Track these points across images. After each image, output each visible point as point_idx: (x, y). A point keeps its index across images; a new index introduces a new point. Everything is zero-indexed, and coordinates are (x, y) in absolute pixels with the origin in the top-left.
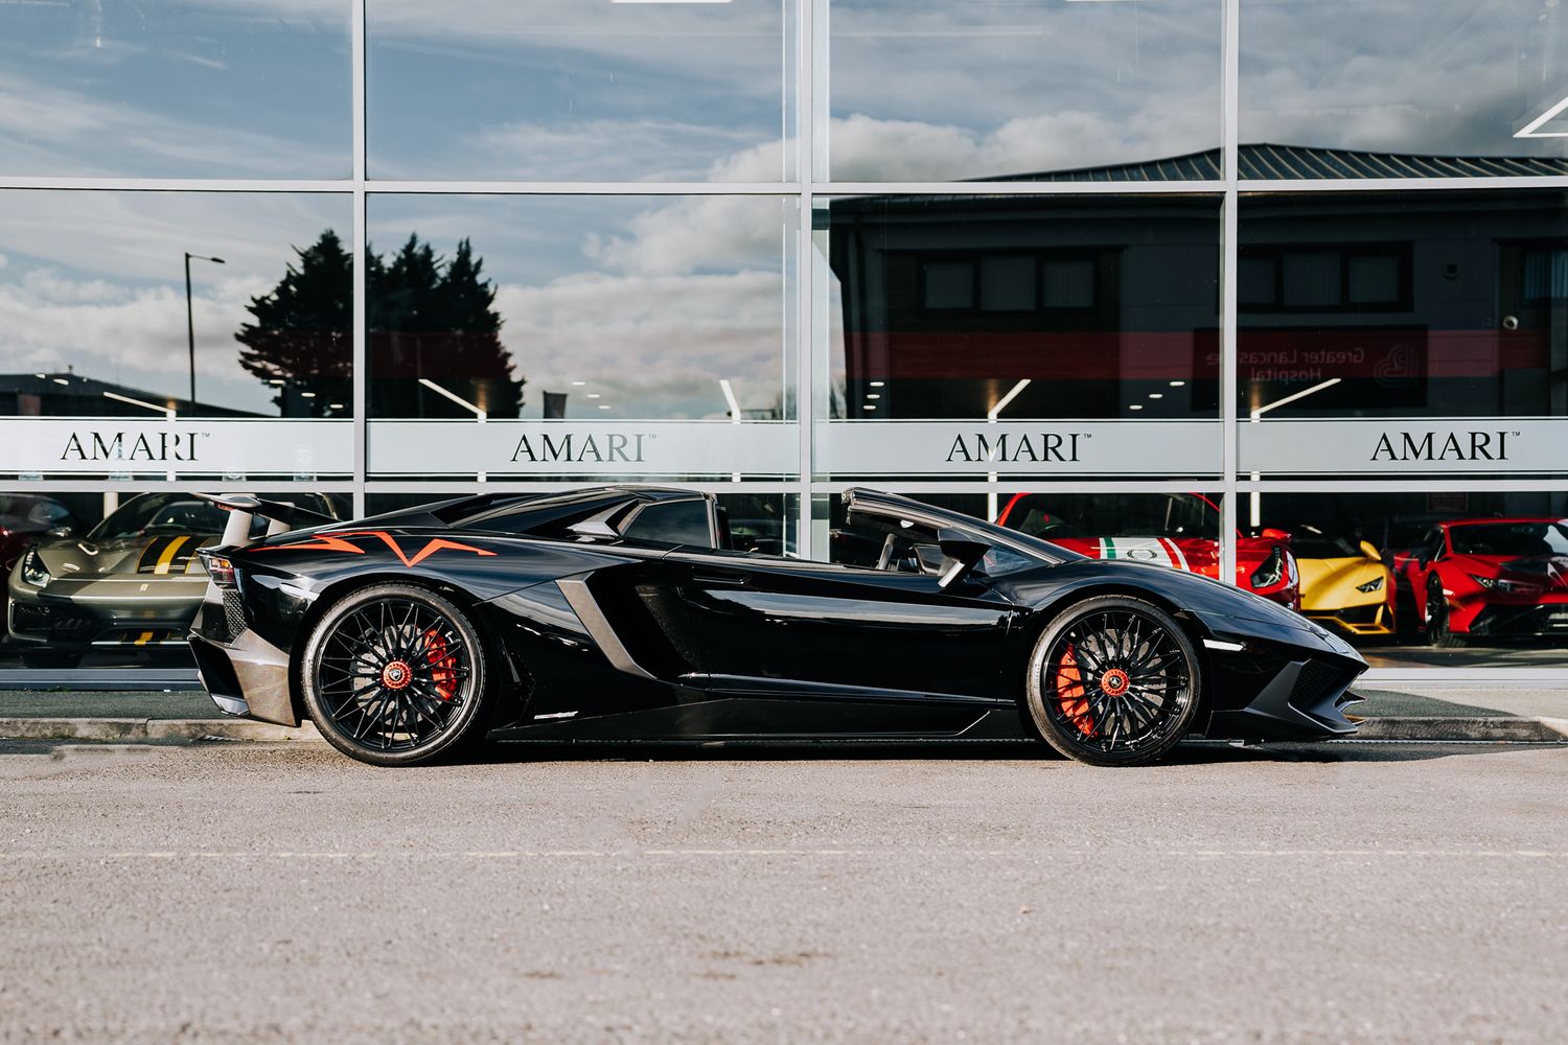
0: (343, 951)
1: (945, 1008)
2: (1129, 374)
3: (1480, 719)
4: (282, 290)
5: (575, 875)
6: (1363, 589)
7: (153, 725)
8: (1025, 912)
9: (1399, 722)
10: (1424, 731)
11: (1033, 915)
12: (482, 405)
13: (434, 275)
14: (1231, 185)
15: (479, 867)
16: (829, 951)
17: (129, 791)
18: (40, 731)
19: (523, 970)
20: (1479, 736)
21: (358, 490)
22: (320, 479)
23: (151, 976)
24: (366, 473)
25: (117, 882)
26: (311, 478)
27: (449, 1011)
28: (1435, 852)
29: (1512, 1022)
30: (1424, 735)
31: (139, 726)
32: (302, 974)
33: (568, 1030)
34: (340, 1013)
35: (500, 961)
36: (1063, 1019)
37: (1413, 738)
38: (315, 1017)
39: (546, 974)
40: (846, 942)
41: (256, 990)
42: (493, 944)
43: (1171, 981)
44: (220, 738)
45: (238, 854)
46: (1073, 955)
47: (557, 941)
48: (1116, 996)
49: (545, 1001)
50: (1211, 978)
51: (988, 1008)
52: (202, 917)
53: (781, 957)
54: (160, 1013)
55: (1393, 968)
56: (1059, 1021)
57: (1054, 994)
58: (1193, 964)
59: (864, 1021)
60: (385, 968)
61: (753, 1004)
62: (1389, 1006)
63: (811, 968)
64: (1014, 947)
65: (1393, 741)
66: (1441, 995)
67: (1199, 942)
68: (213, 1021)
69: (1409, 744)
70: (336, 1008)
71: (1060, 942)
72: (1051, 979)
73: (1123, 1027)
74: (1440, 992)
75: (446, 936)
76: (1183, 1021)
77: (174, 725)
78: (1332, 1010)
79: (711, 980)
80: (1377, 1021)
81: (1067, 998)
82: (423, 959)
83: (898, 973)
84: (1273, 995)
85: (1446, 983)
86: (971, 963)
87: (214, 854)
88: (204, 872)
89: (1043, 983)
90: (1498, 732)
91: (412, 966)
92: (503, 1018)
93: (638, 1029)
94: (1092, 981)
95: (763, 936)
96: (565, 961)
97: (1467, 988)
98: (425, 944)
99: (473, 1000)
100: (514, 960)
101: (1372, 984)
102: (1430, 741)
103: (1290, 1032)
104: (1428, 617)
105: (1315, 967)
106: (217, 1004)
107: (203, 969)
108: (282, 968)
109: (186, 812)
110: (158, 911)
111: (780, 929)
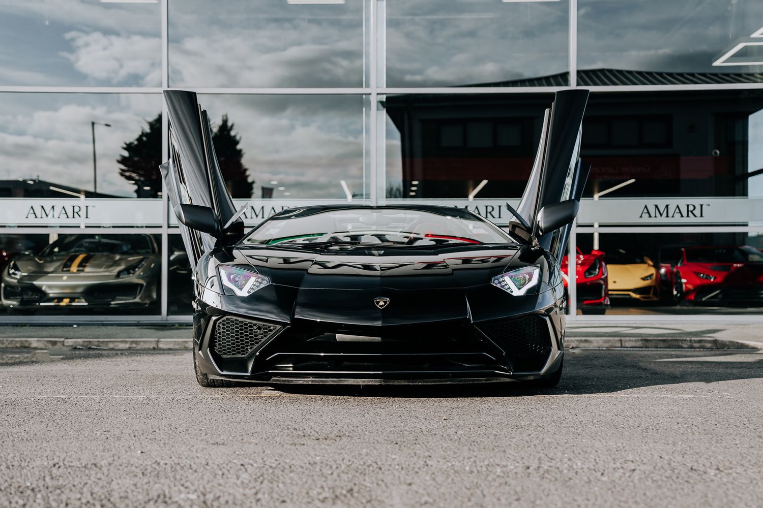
0: (132, 435)
1: (393, 457)
3: (688, 339)
5: (246, 405)
6: (644, 279)
7: (68, 342)
8: (445, 420)
9: (650, 340)
10: (661, 344)
11: (448, 421)
14: (573, 87)
15: (204, 402)
16: (351, 434)
17: (52, 370)
18: (15, 344)
19: (211, 442)
20: (687, 347)
21: (165, 233)
22: (147, 227)
23: (45, 444)
24: (168, 224)
25: (38, 407)
26: (142, 227)
27: (173, 457)
28: (643, 395)
29: (644, 462)
30: (662, 346)
31: (60, 342)
32: (112, 443)
33: (224, 465)
34: (125, 458)
35: (202, 438)
36: (444, 461)
37: (657, 347)
38: (114, 460)
39: (221, 443)
40: (360, 431)
41: (90, 449)
42: (201, 432)
43: (498, 446)
44: (98, 348)
45: (96, 396)
46: (460, 436)
47: (230, 430)
48: (471, 452)
49: (217, 454)
50: (517, 445)
51: (412, 457)
52: (73, 421)
53: (328, 437)
54: (45, 459)
55: (601, 441)
56: (442, 461)
57: (444, 451)
58: (511, 440)
59: (356, 461)
60: (150, 441)
61: (309, 455)
62: (592, 456)
63: (340, 441)
64: (434, 433)
65: (647, 349)
66: (617, 452)
67: (518, 431)
68: (68, 462)
69: (654, 350)
70: (124, 457)
71: (456, 431)
72: (445, 445)
73: (470, 463)
74: (617, 451)
75: (181, 428)
76: (497, 461)
77: (77, 342)
78: (566, 458)
79: (293, 445)
80: (585, 462)
81: (449, 452)
82: (168, 437)
83: (378, 443)
84: (542, 452)
85: (621, 447)
86: (412, 439)
87: (84, 396)
88: (78, 403)
89: (440, 447)
90: (696, 345)
91: (162, 440)
92: (197, 460)
93: (255, 465)
94: (463, 446)
95: (323, 428)
96: (231, 438)
97: (630, 449)
98: (170, 432)
99: (185, 453)
100: (208, 438)
101: (588, 447)
102: (665, 349)
103: (543, 465)
104: (675, 293)
105: (566, 441)
106: (72, 455)
107: (68, 441)
108: (104, 441)
109: (75, 378)
110: (54, 419)
111: (332, 426)
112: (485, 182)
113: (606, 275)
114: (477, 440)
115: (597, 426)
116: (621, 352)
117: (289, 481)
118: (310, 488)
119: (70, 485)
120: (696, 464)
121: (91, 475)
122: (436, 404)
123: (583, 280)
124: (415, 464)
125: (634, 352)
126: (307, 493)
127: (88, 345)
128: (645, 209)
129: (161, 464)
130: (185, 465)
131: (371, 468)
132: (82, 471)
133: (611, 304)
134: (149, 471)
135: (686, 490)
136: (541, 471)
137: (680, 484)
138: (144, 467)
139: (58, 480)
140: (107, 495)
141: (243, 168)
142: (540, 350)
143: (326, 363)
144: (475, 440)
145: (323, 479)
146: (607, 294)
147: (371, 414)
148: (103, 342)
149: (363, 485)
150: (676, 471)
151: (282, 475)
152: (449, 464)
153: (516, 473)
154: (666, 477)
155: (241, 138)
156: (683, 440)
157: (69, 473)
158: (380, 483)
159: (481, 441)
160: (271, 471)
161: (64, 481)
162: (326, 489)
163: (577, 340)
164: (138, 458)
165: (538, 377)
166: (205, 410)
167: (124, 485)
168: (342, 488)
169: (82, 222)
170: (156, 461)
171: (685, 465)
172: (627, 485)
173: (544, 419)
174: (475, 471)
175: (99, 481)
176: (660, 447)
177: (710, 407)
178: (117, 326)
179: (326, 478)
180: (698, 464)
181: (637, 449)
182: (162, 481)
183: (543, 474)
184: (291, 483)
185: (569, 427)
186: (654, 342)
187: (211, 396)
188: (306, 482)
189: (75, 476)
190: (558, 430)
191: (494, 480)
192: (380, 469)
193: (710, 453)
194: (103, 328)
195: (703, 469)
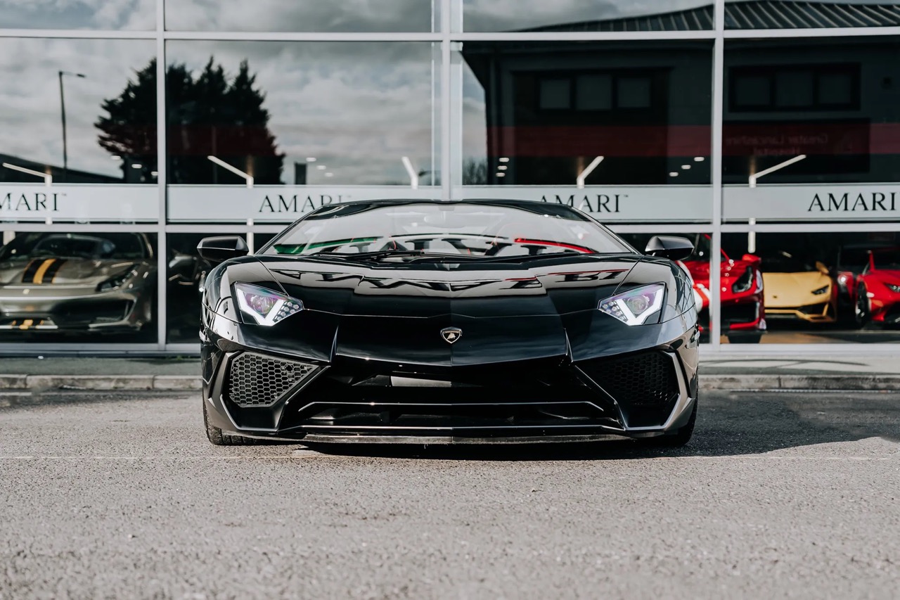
0: (121, 512)
1: (463, 543)
2: (672, 153)
3: (871, 377)
4: (125, 95)
5: (272, 469)
6: (816, 292)
7: (31, 380)
8: (534, 491)
9: (818, 378)
10: (834, 385)
11: (537, 493)
12: (250, 173)
13: (224, 85)
14: (719, 33)
15: (215, 465)
16: (408, 512)
17: (11, 420)
19: (224, 522)
21: (162, 231)
22: (137, 223)
24: (167, 219)
26: (131, 223)
27: (175, 544)
29: (790, 550)
30: (835, 387)
31: (21, 380)
32: (94, 524)
33: (241, 554)
34: (111, 545)
35: (213, 517)
36: (529, 548)
37: (827, 388)
38: (96, 547)
39: (237, 524)
40: (420, 507)
41: (65, 532)
42: (211, 508)
43: (601, 529)
44: (73, 387)
45: (71, 457)
46: (551, 515)
47: (249, 506)
48: (565, 536)
49: (232, 540)
50: (626, 528)
51: (488, 543)
52: (41, 493)
53: (378, 515)
54: (6, 545)
55: (737, 522)
56: (526, 549)
57: (529, 535)
58: (619, 519)
59: (413, 549)
60: (144, 521)
61: (353, 540)
62: (723, 542)
63: (393, 521)
64: (519, 510)
65: (814, 391)
66: (756, 537)
67: (629, 508)
68: (37, 549)
69: (824, 393)
70: (110, 542)
71: (547, 508)
72: (531, 527)
73: (562, 552)
74: (757, 535)
75: (184, 503)
76: (598, 549)
77: (44, 379)
78: (688, 544)
79: (332, 527)
80: (712, 550)
81: (536, 537)
82: (167, 516)
83: (443, 523)
84: (657, 536)
85: (763, 530)
86: (489, 518)
87: (56, 458)
88: (48, 467)
89: (525, 529)
90: (882, 385)
91: (160, 519)
92: (206, 548)
93: (282, 554)
94: (555, 528)
95: (373, 503)
96: (250, 517)
97: (774, 533)
98: (171, 508)
99: (191, 537)
100: (221, 516)
101: (719, 530)
102: (838, 391)
103: (658, 555)
104: (858, 311)
105: (691, 521)
106: (41, 539)
107: (36, 521)
108: (83, 520)
109: (43, 432)
110: (16, 490)
111: (384, 500)
112: (599, 160)
113: (761, 289)
114: (574, 521)
115: (734, 500)
116: (779, 395)
117: (325, 576)
118: (353, 586)
119: (40, 581)
120: (859, 554)
121: (67, 567)
122: (523, 470)
123: (730, 297)
124: (490, 553)
125: (796, 395)
126: (349, 592)
127: (58, 383)
128: (816, 200)
129: (159, 552)
130: (190, 555)
131: (433, 559)
132: (54, 562)
133: (767, 329)
134: (143, 562)
135: (840, 589)
136: (655, 562)
137: (834, 580)
138: (137, 556)
139: (24, 574)
140: (88, 594)
141: (268, 136)
142: (664, 398)
143: (378, 415)
144: (572, 520)
145: (370, 573)
146: (763, 315)
147: (437, 483)
148: (80, 379)
149: (421, 581)
150: (831, 563)
151: (317, 568)
152: (535, 553)
153: (621, 566)
154: (817, 571)
155: (266, 93)
156: (846, 521)
157: (39, 564)
158: (444, 578)
159: (579, 521)
160: (302, 562)
161: (32, 575)
162: (373, 587)
163: (720, 379)
164: (128, 545)
165: (660, 434)
166: (216, 478)
167: (110, 581)
168: (394, 586)
169: (48, 215)
170: (152, 549)
171: (844, 554)
172: (765, 582)
173: (665, 491)
174: (569, 563)
175: (77, 576)
176: (814, 530)
177: (888, 474)
178: (97, 357)
179: (374, 571)
180: (862, 553)
181: (783, 533)
182: (161, 575)
183: (657, 567)
184: (329, 579)
185: (696, 502)
186: (825, 381)
187: (224, 458)
188: (348, 577)
189: (46, 569)
190: (682, 506)
191: (592, 575)
192: (445, 559)
193: (879, 539)
194: (79, 360)
195: (866, 560)
